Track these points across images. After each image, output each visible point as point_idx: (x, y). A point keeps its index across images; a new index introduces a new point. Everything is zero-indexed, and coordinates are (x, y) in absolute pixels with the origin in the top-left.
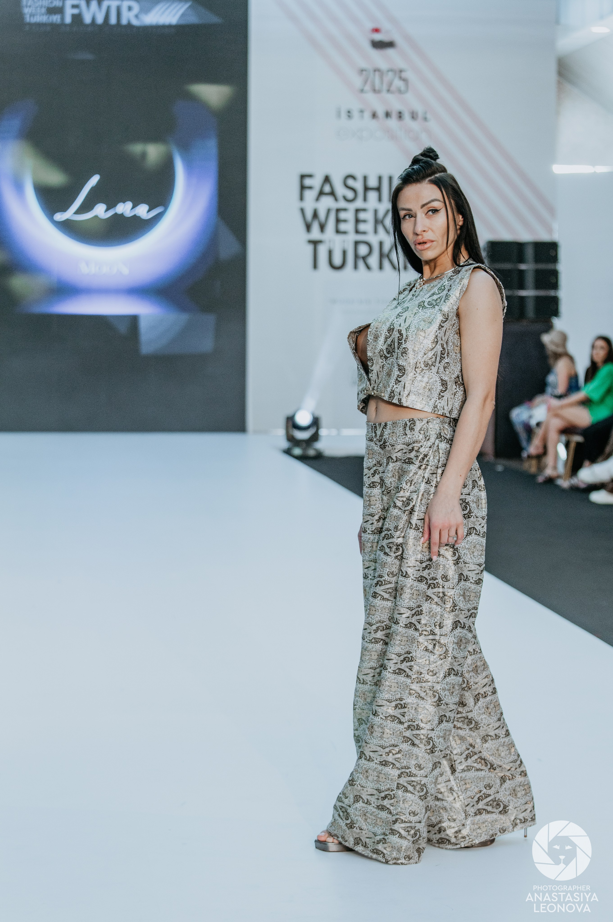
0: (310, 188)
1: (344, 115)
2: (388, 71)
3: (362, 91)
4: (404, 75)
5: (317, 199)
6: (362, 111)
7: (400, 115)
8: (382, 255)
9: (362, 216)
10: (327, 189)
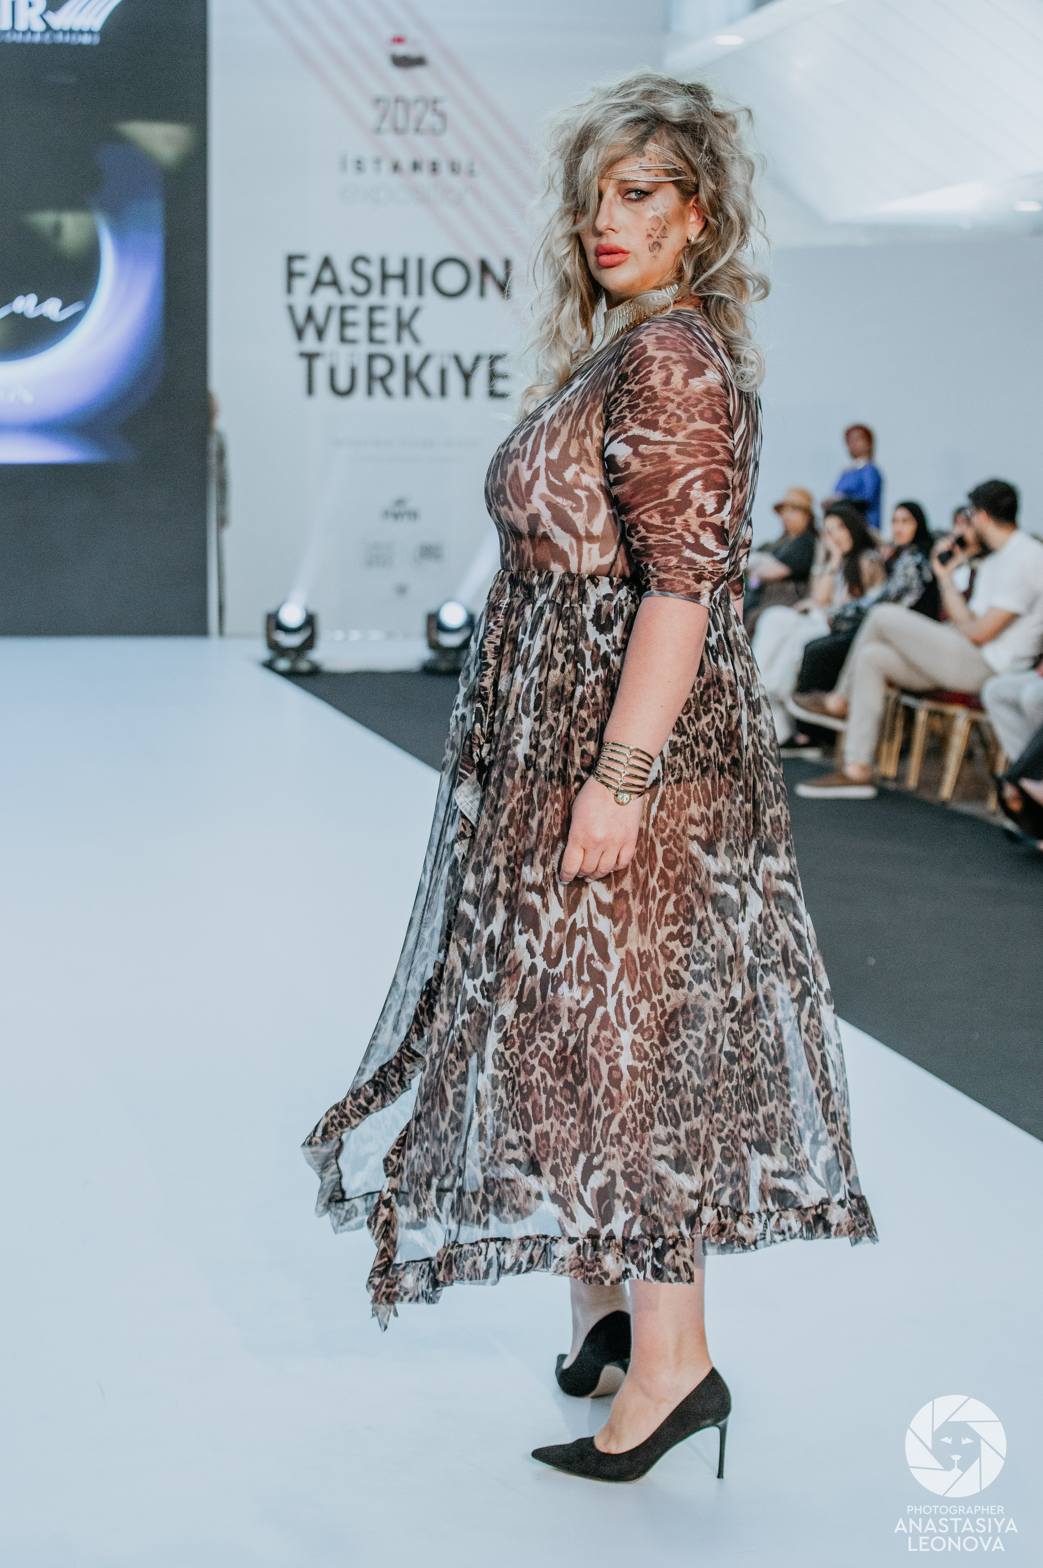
0: (302, 275)
1: (351, 166)
2: (417, 101)
3: (378, 130)
4: (439, 107)
5: (313, 291)
6: (378, 161)
7: (434, 168)
8: (408, 375)
9: (379, 316)
10: (327, 276)
